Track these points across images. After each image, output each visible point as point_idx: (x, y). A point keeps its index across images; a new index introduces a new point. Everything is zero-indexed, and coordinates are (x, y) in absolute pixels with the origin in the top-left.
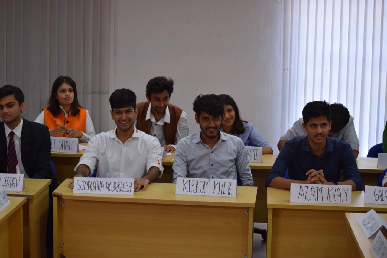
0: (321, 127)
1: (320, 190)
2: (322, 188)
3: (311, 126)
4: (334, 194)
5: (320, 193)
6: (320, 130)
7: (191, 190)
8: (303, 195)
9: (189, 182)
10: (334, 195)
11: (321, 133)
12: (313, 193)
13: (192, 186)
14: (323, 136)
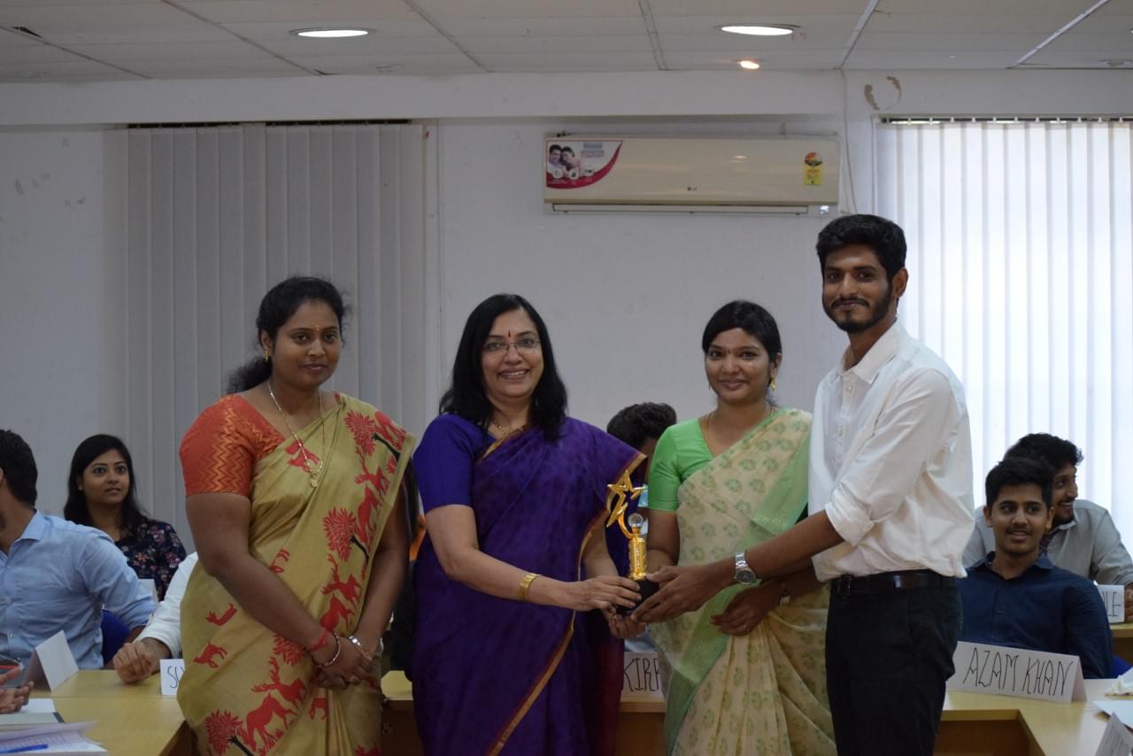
0: (1026, 511)
1: (1012, 661)
2: (1017, 657)
3: (1003, 508)
4: (1040, 672)
5: (1010, 670)
6: (1021, 516)
7: (643, 686)
8: (975, 672)
9: (634, 664)
10: (1038, 678)
11: (1024, 525)
12: (997, 670)
13: (645, 673)
14: (1029, 533)
